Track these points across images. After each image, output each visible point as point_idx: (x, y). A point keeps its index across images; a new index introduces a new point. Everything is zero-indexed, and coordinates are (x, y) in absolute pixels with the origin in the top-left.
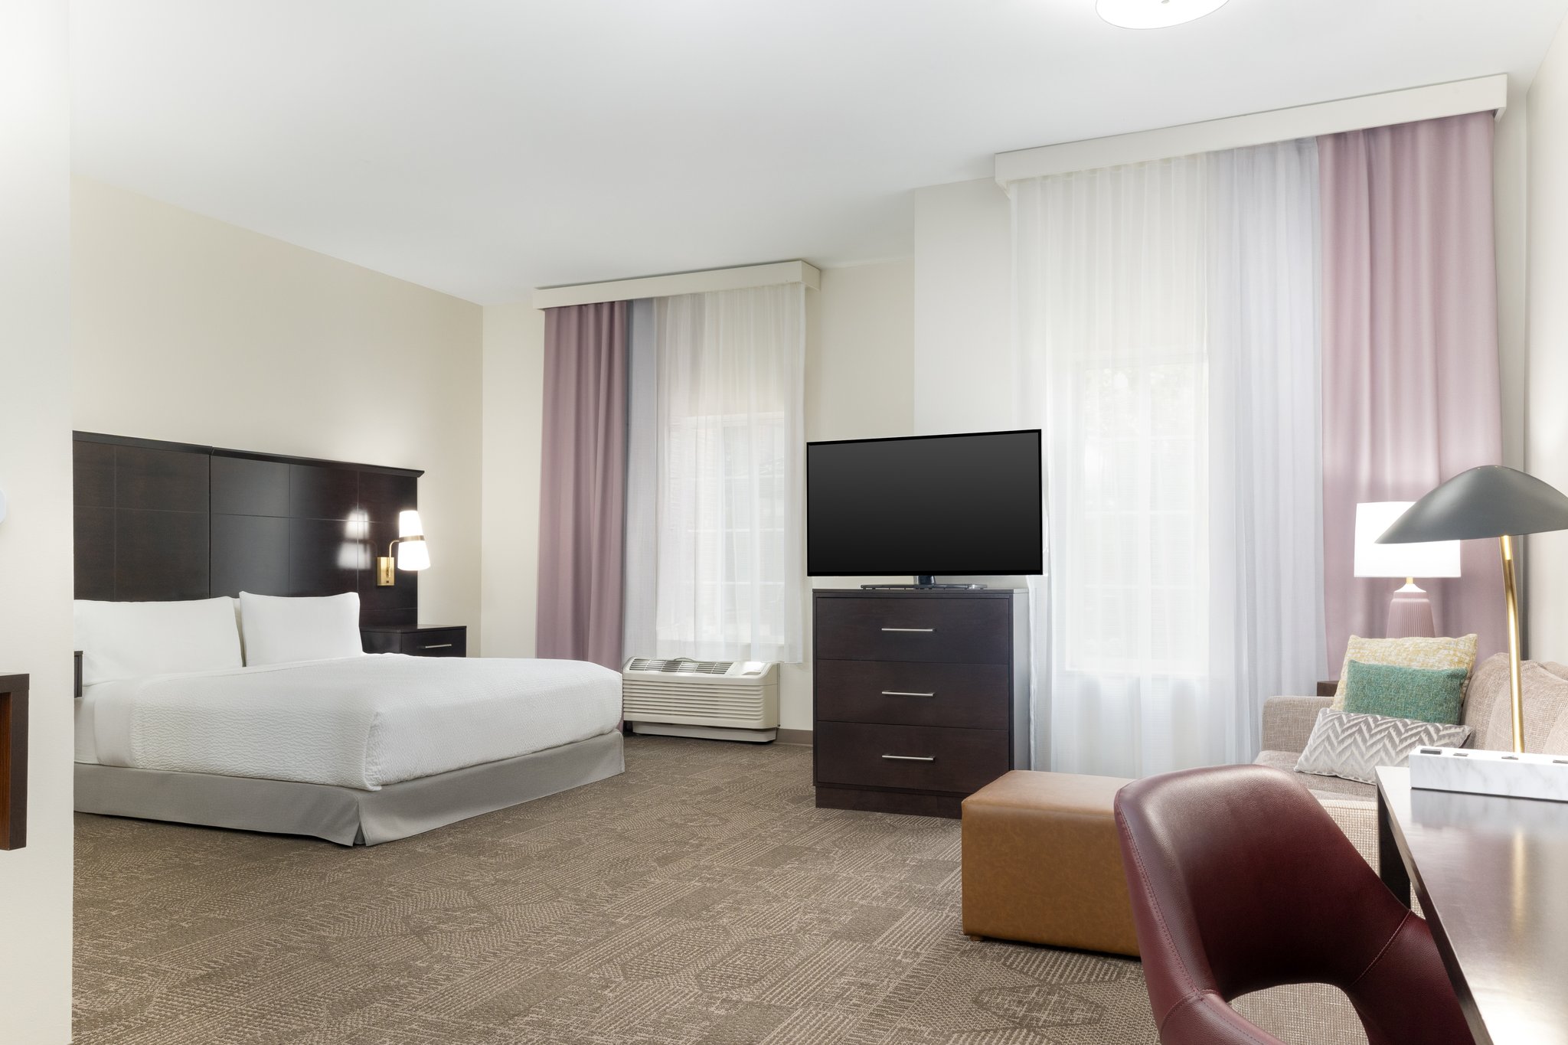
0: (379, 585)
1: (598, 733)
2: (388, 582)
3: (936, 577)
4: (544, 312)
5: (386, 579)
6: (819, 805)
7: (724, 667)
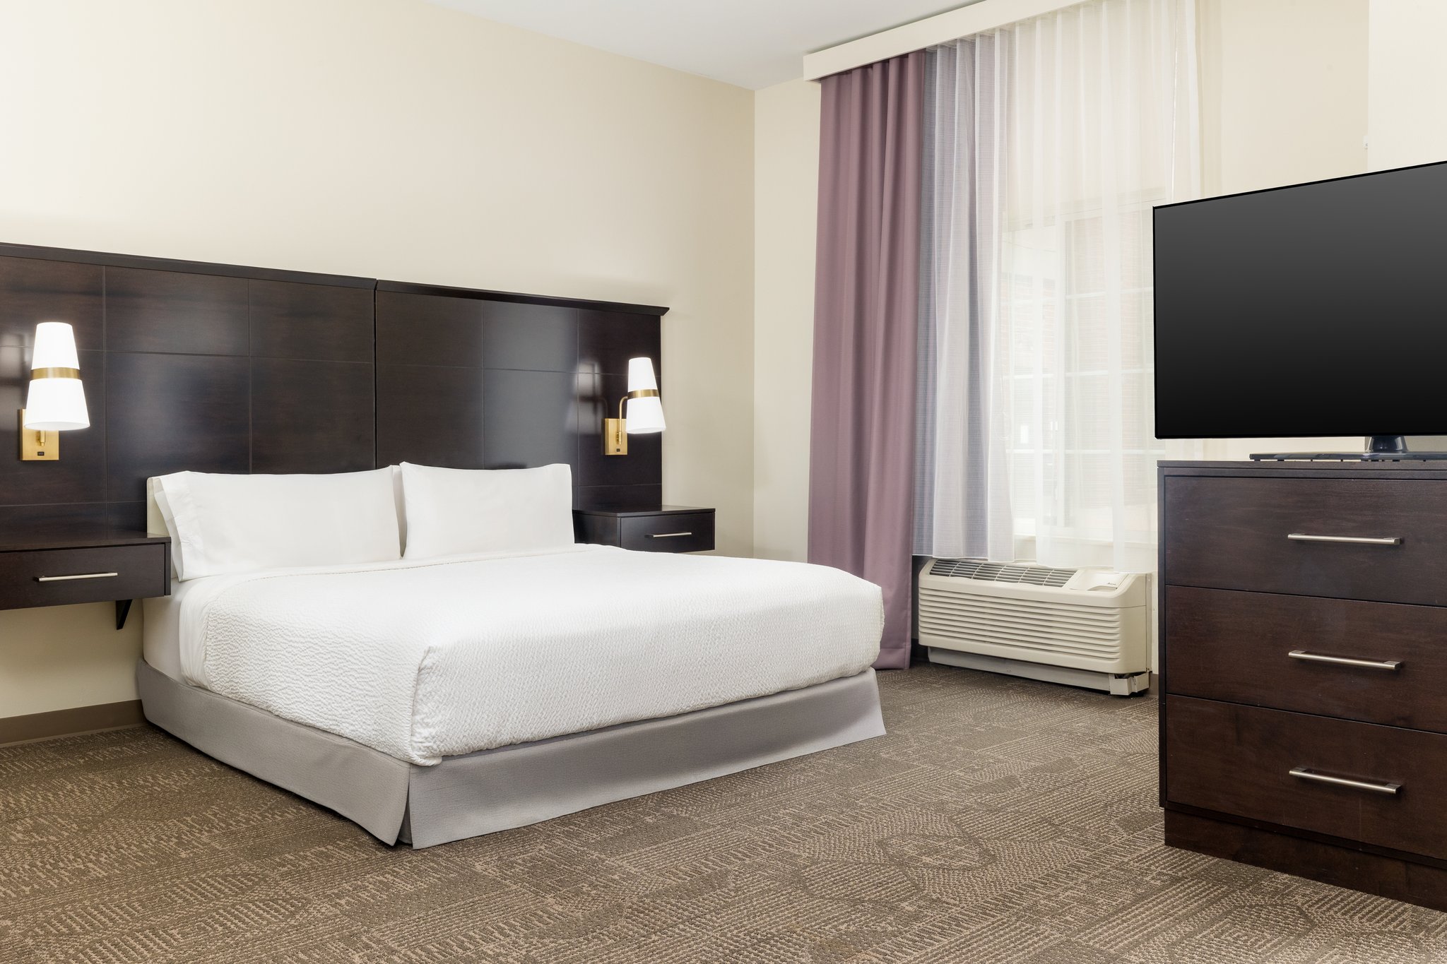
0: (607, 454)
1: (836, 676)
2: (618, 450)
3: (1406, 438)
4: (819, 86)
5: (616, 446)
6: (1169, 842)
7: (1060, 577)
